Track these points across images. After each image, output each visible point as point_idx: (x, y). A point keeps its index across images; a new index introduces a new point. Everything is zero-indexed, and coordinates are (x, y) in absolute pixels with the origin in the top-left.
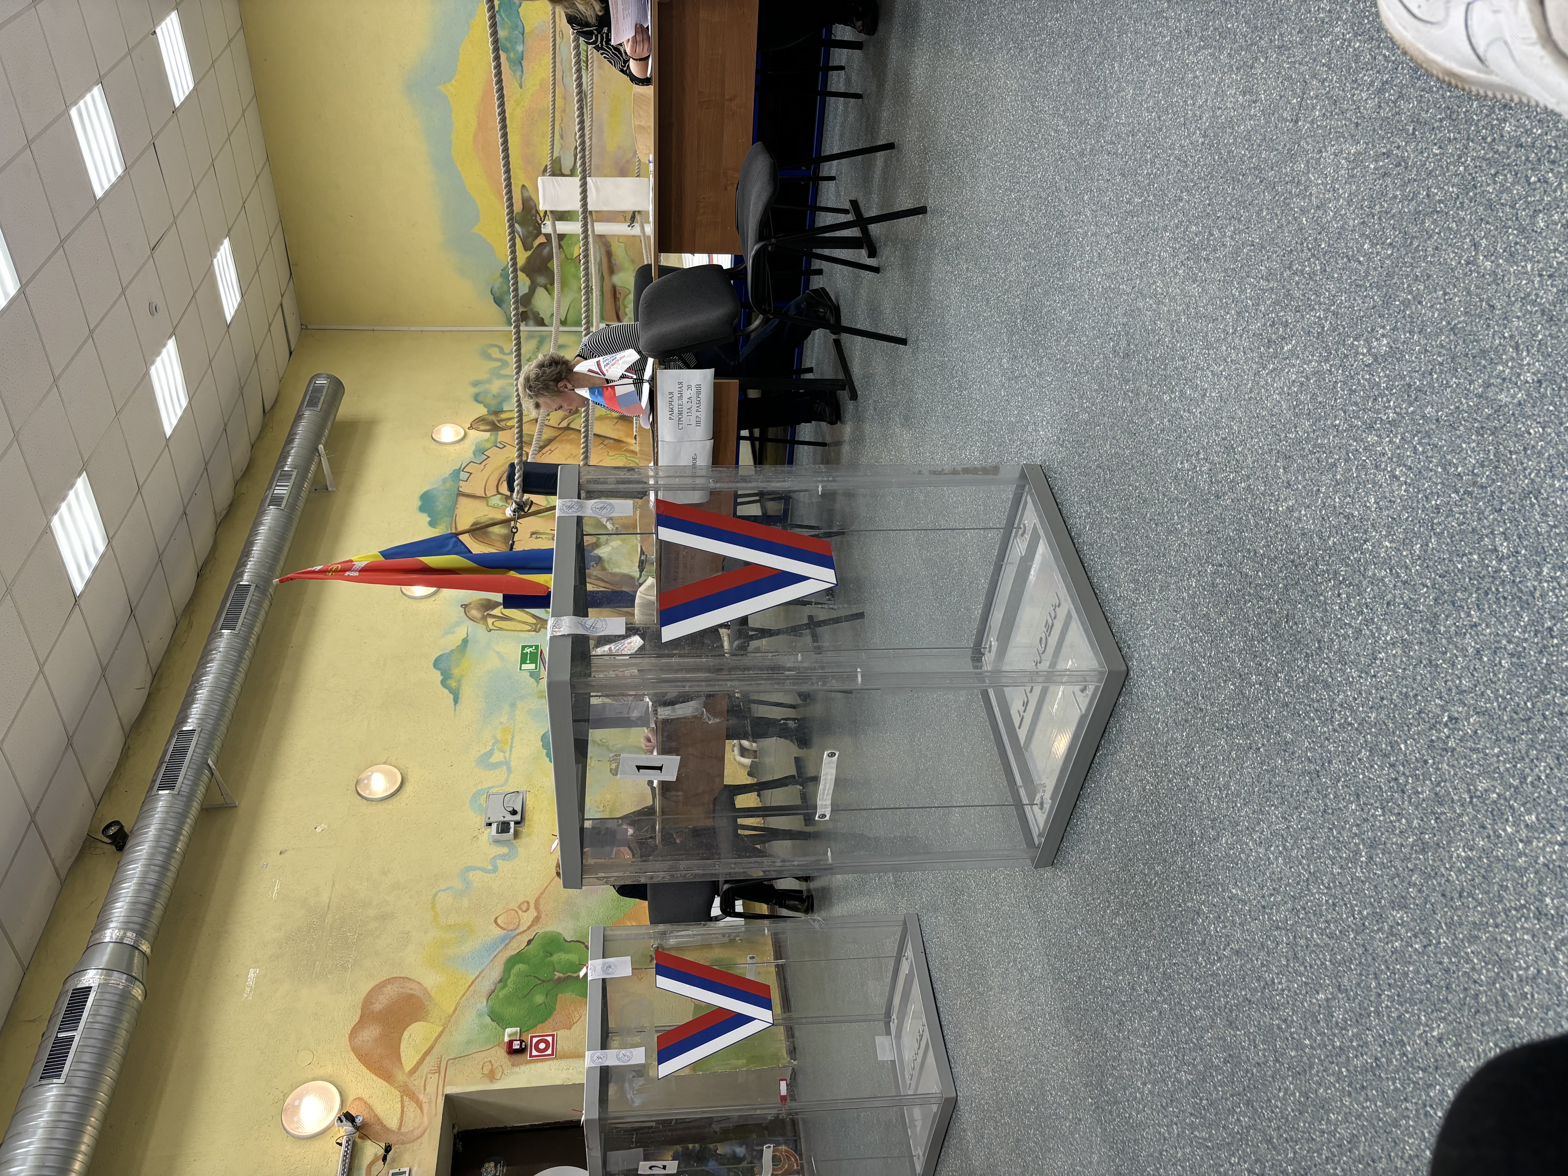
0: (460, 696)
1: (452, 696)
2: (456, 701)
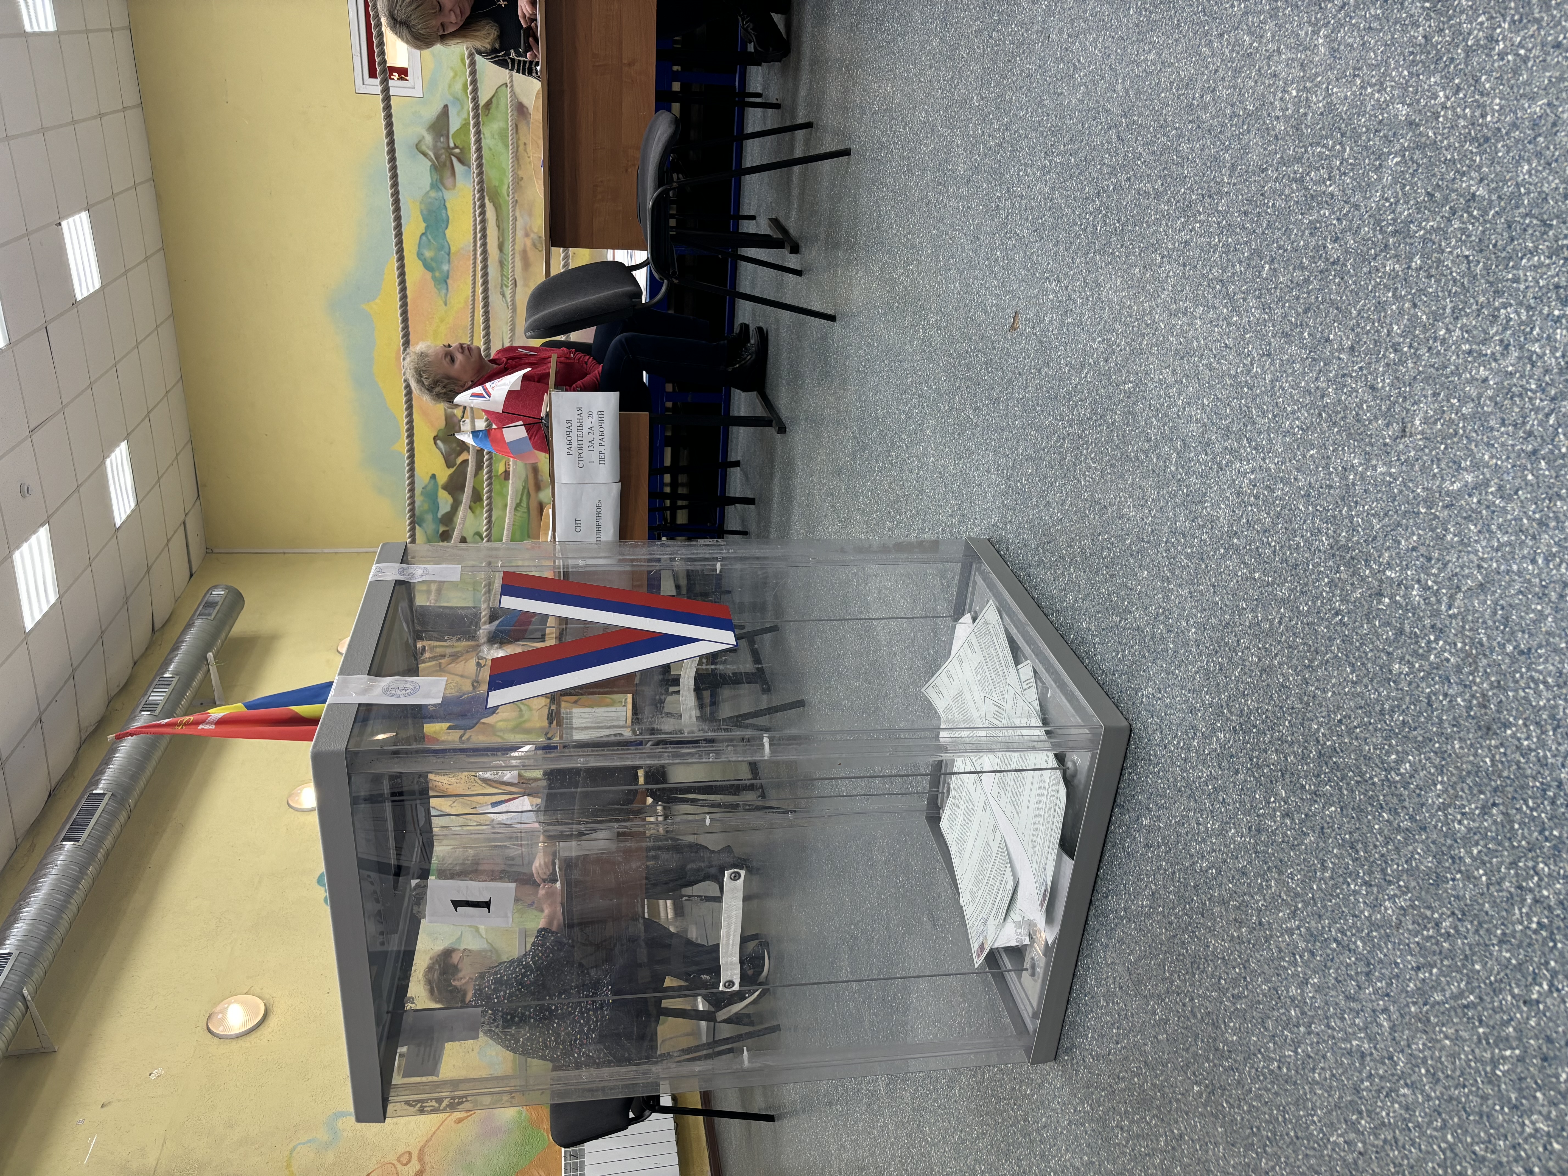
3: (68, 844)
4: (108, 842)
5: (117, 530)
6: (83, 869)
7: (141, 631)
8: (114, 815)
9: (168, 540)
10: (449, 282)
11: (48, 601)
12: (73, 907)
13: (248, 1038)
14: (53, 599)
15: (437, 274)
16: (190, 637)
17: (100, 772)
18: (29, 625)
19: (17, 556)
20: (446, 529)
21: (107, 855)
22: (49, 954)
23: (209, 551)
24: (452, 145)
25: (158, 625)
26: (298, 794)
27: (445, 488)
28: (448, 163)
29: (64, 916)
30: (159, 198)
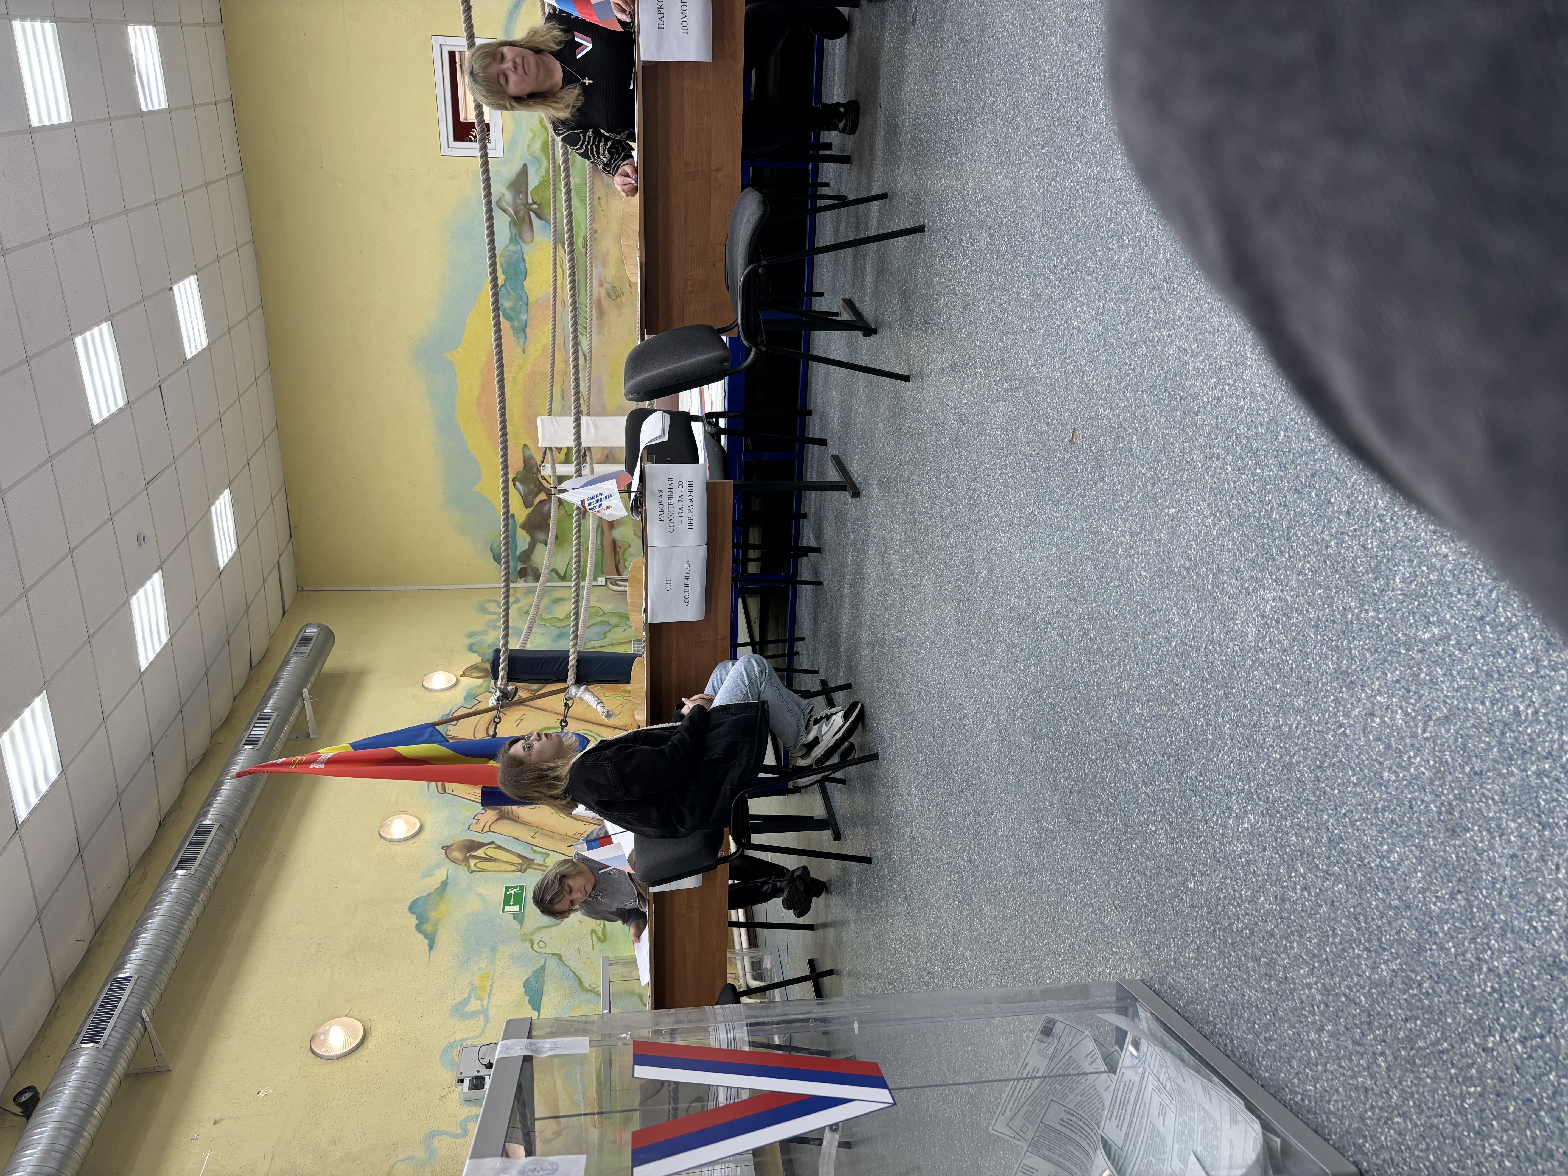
0: (436, 941)
1: (427, 941)
2: (431, 946)
3: (181, 873)
4: (217, 871)
5: (220, 573)
6: (195, 895)
7: (241, 667)
8: (222, 845)
9: (265, 580)
10: (528, 330)
11: (160, 642)
12: (185, 933)
13: (348, 1059)
14: (165, 640)
15: (516, 324)
16: (287, 674)
17: (208, 803)
18: (144, 665)
19: (134, 600)
21: (216, 883)
22: (164, 977)
23: (300, 589)
24: (530, 201)
25: (255, 661)
26: (389, 825)
27: (523, 527)
28: (526, 218)
29: (178, 941)
30: (259, 259)
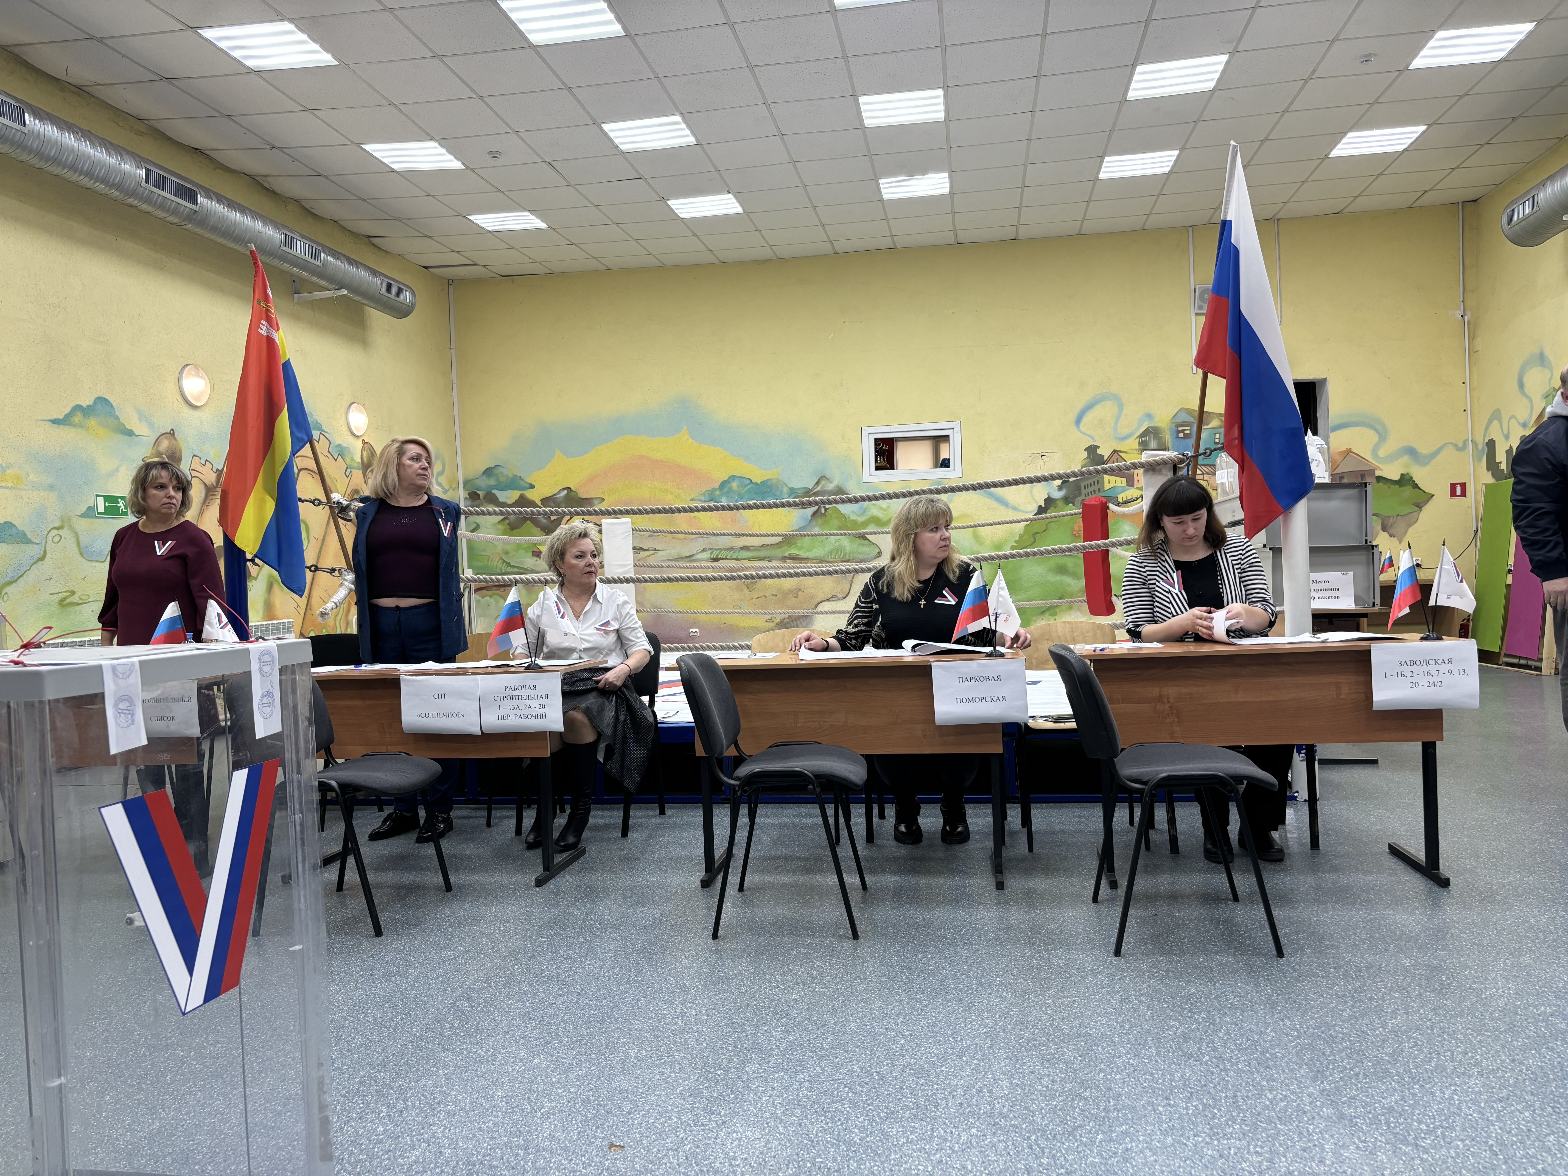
0: (62, 427)
1: (61, 417)
2: (55, 422)
3: (143, 173)
4: (145, 207)
5: (464, 216)
6: (118, 187)
7: (368, 228)
8: (175, 212)
9: (458, 252)
11: (392, 163)
12: (74, 177)
14: (395, 166)
15: (717, 493)
16: (363, 274)
17: (220, 199)
18: (369, 147)
20: (481, 498)
21: (132, 206)
22: (24, 157)
23: (450, 282)
25: (374, 240)
26: (197, 375)
27: (522, 497)
28: (811, 503)
29: (66, 170)
30: (762, 263)
